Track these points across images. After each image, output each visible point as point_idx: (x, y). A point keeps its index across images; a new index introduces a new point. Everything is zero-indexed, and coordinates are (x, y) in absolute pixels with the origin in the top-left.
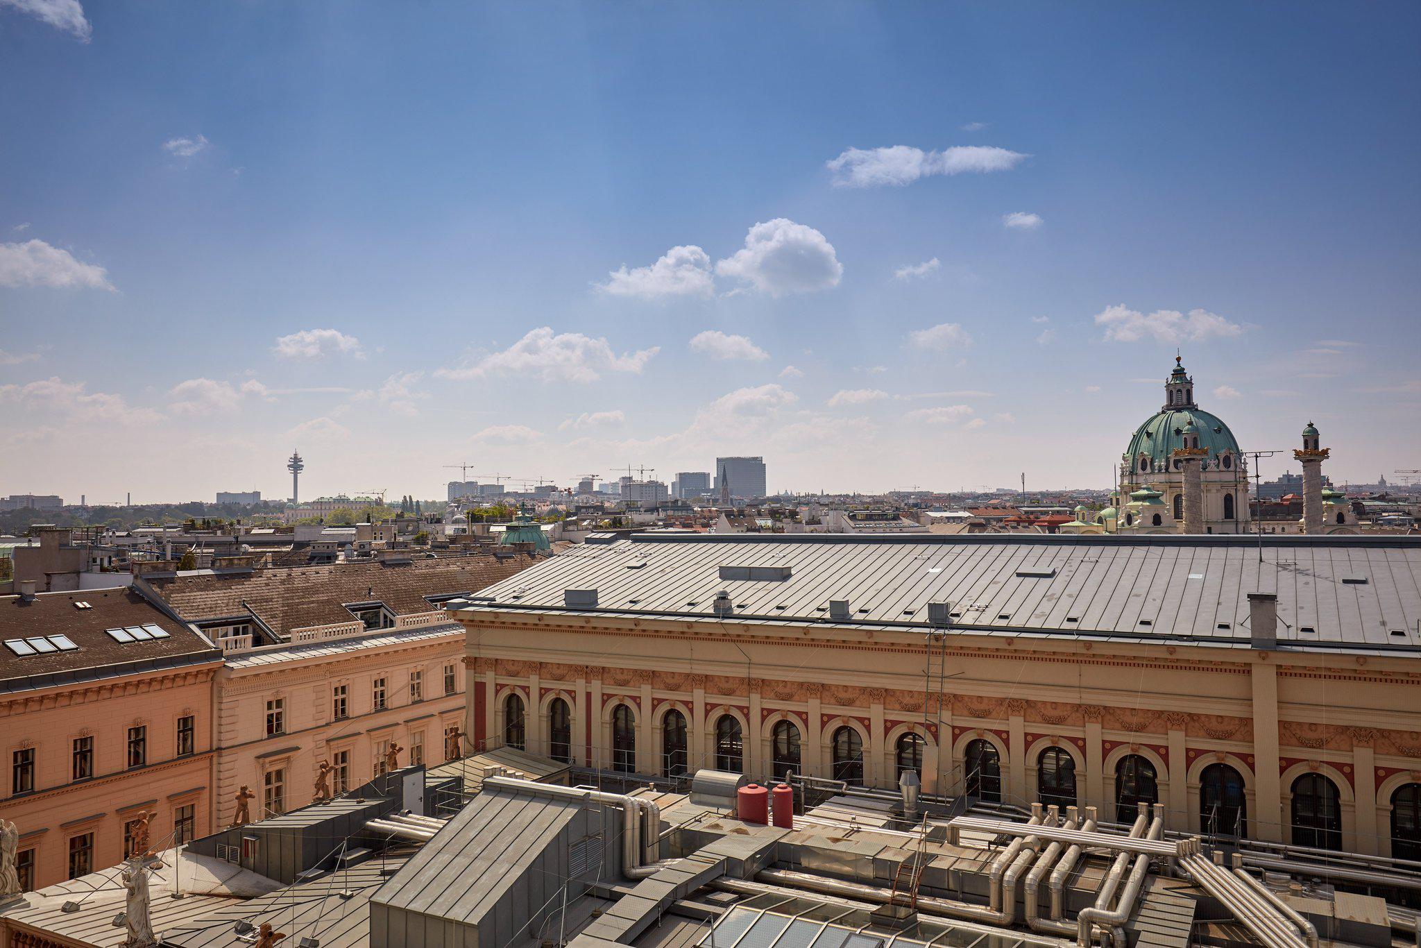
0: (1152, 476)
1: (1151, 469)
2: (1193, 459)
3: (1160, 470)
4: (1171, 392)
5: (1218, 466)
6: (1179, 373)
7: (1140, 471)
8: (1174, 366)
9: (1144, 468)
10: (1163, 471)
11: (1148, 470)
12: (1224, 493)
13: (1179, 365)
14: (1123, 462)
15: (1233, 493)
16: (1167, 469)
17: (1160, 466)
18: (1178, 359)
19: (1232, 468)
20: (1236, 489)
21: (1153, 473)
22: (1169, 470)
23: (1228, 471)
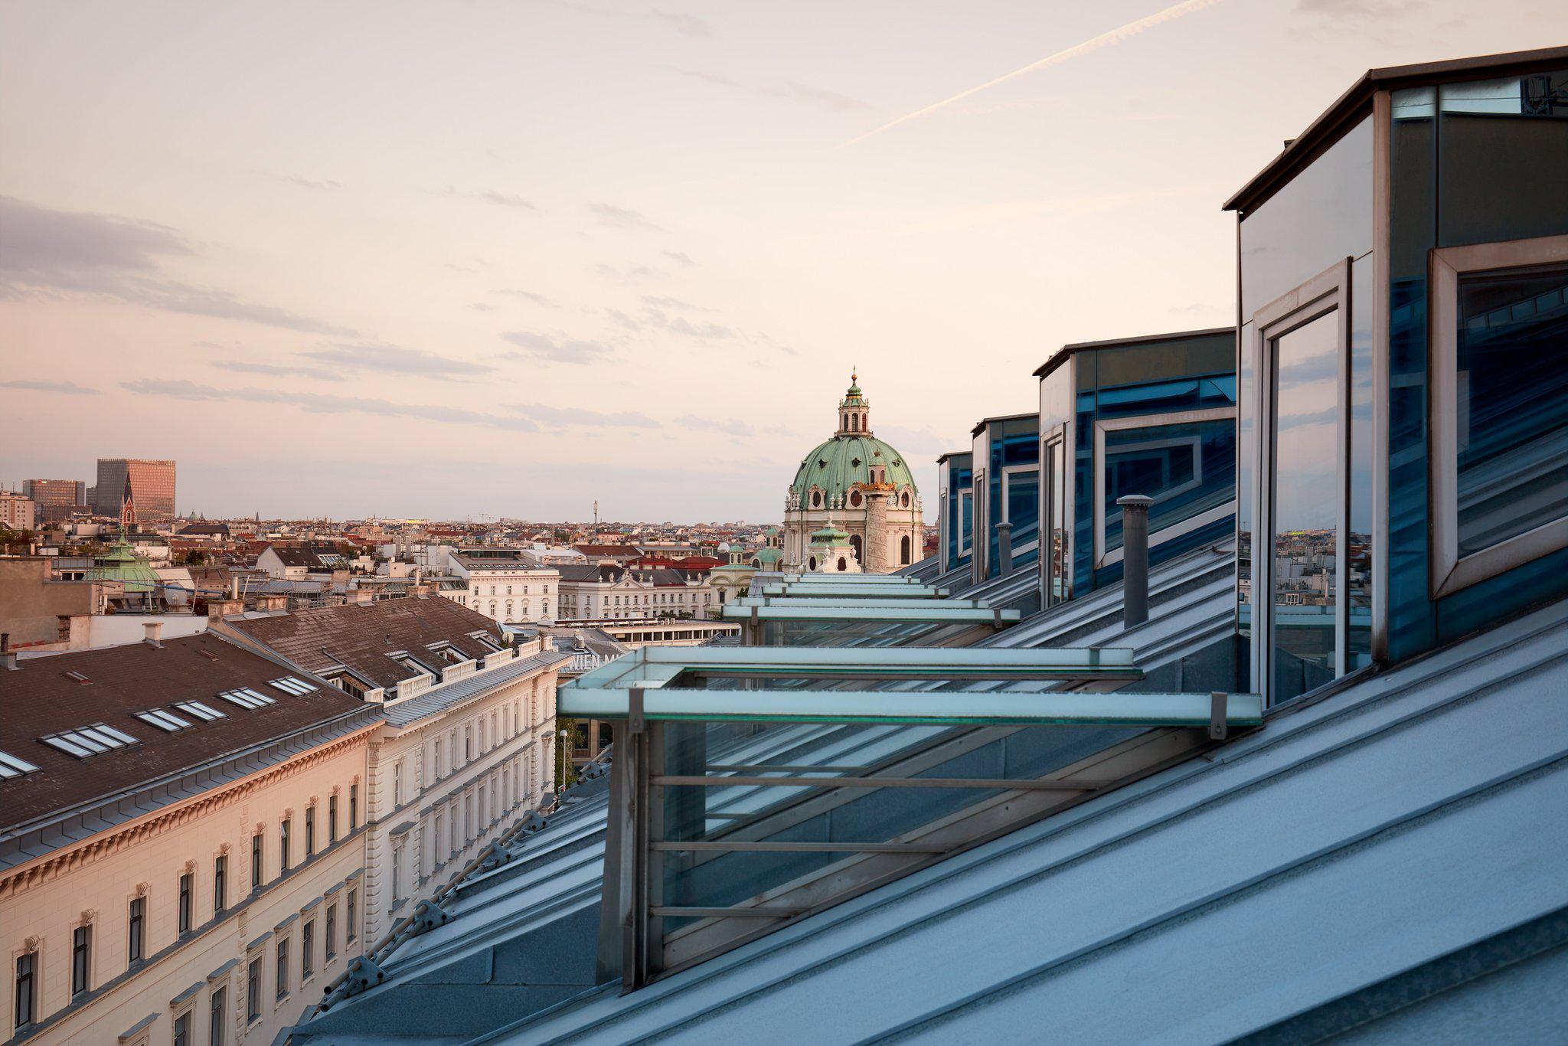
0: (826, 513)
1: (825, 505)
2: (880, 496)
3: (836, 506)
4: (846, 416)
5: (897, 504)
6: (852, 394)
7: (811, 506)
8: (850, 385)
9: (816, 503)
10: (840, 507)
11: (822, 506)
12: (901, 535)
13: (854, 384)
14: (789, 495)
15: (909, 534)
16: (843, 505)
17: (836, 502)
18: (854, 379)
19: (910, 507)
20: (913, 531)
21: (827, 509)
22: (846, 507)
23: (906, 510)
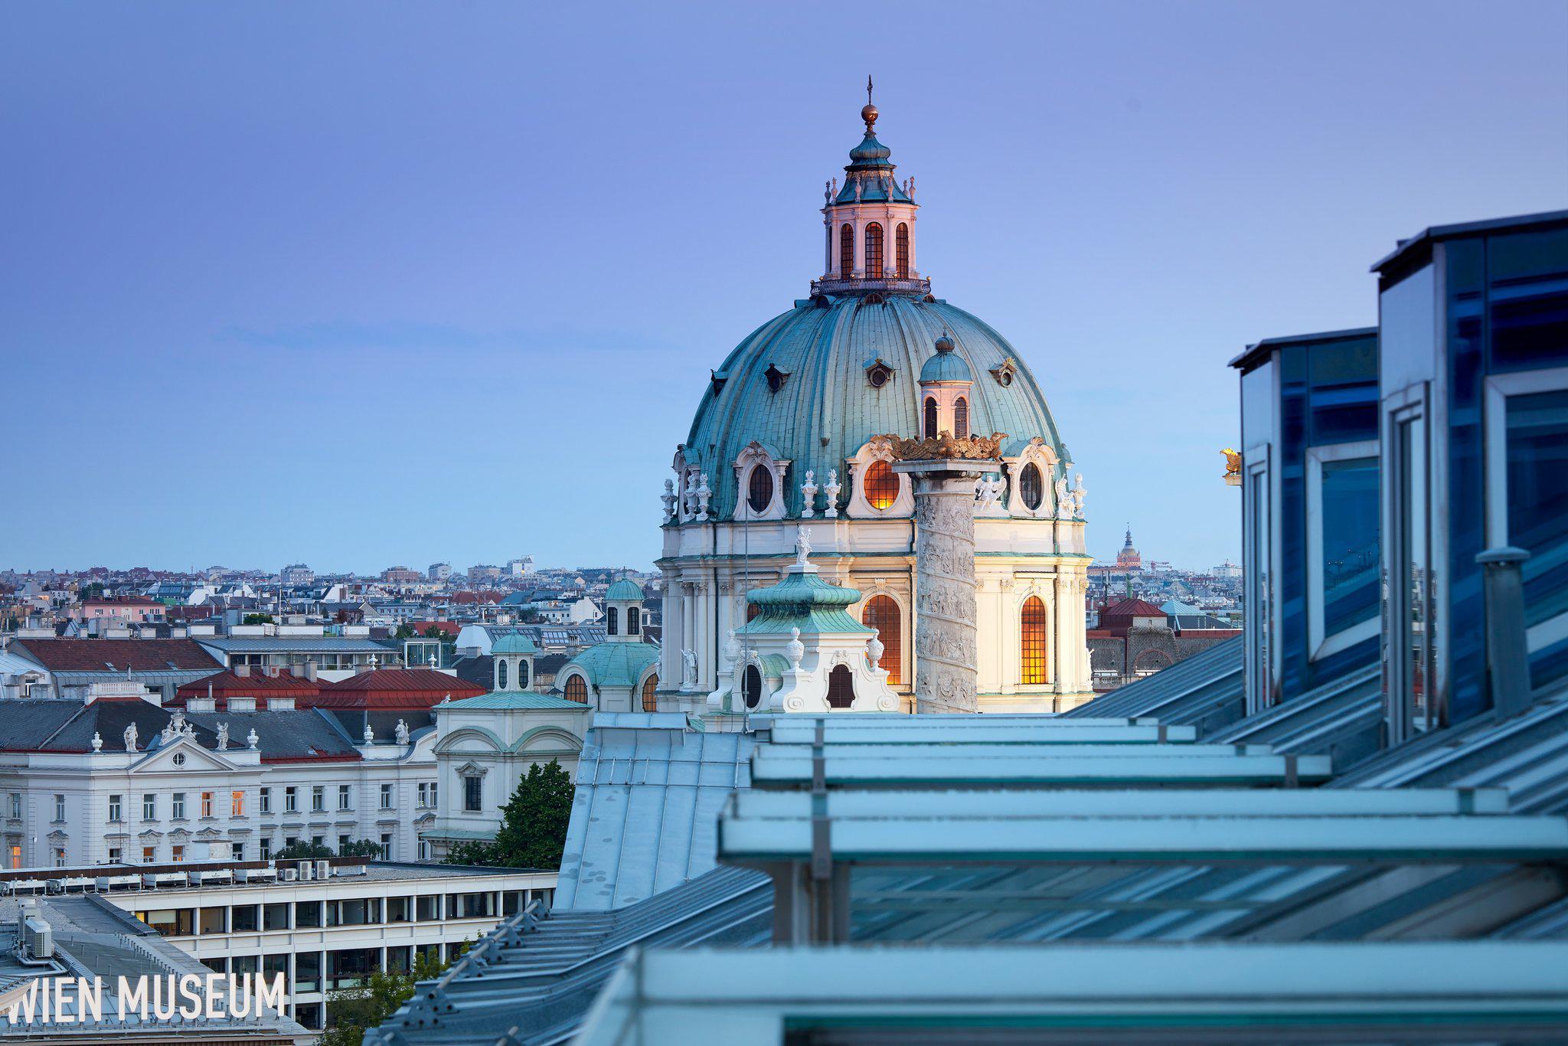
0: (789, 529)
1: (787, 504)
2: (956, 475)
3: (819, 510)
4: (846, 231)
5: (1006, 500)
6: (864, 161)
7: (743, 511)
9: (759, 499)
10: (832, 512)
11: (776, 507)
12: (1022, 592)
13: (869, 135)
14: (674, 477)
16: (843, 506)
17: (819, 498)
18: (868, 117)
19: (1046, 507)
20: (1055, 581)
21: (793, 517)
22: (851, 510)
23: (1034, 519)
